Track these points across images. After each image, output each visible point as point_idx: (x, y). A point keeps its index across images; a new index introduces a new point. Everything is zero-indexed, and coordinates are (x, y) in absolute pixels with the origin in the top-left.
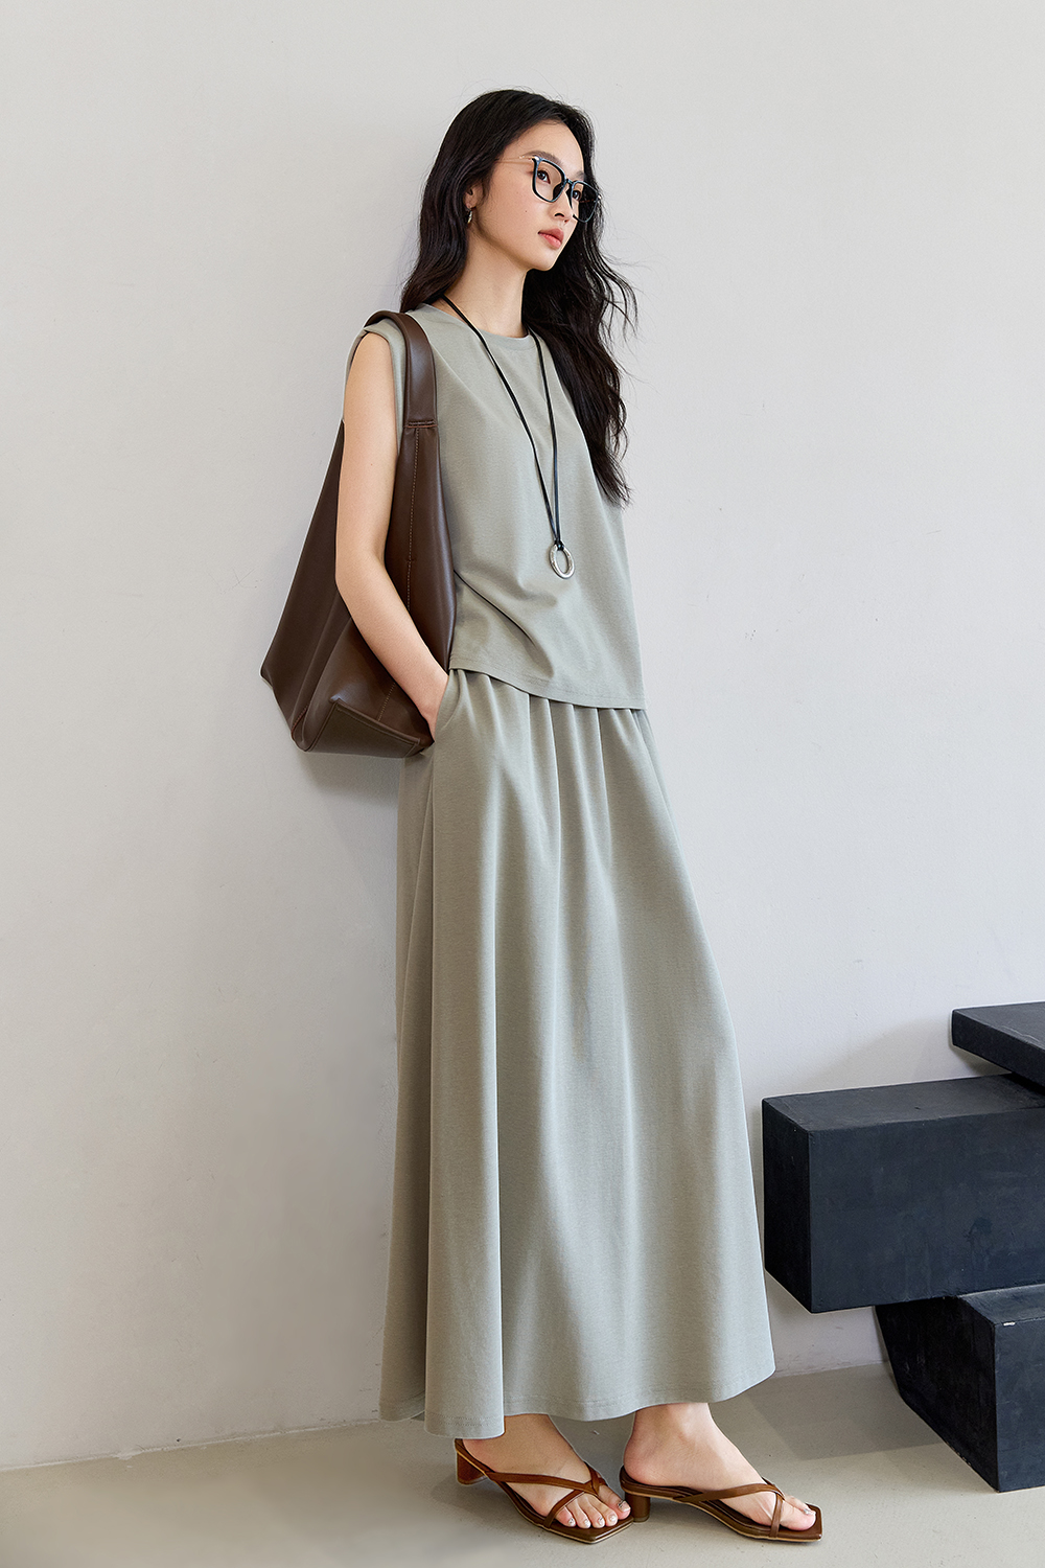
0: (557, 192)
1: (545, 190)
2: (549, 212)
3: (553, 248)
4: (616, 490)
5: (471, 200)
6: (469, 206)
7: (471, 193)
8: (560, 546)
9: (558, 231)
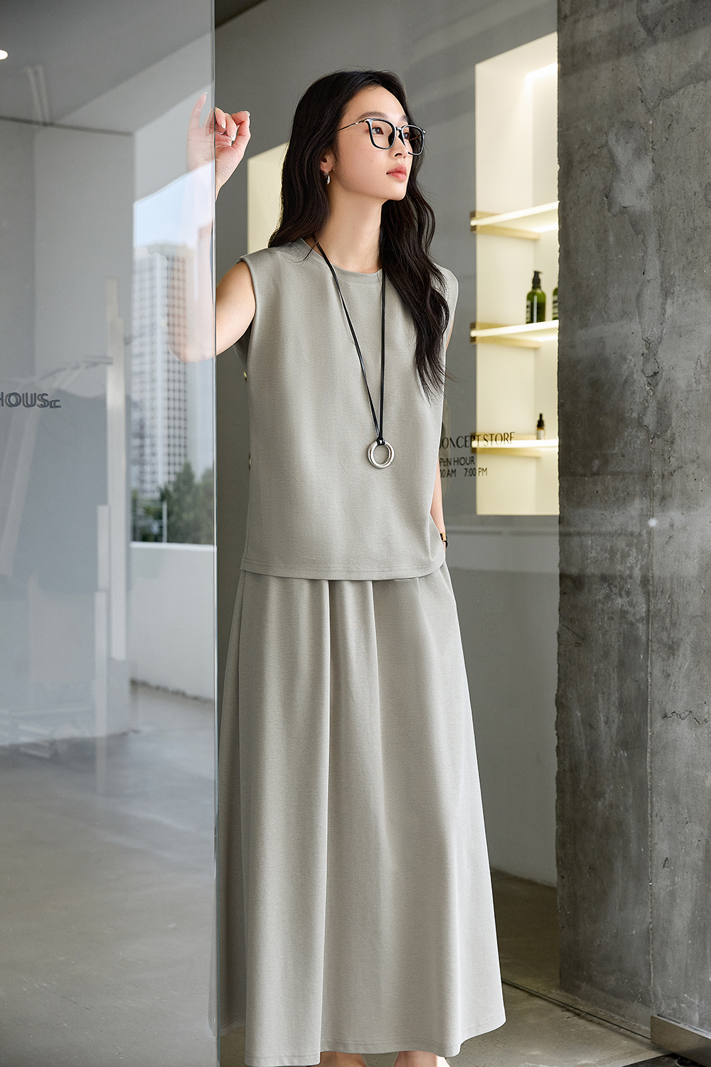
3: (401, 181)
5: (326, 167)
6: (327, 171)
7: (325, 161)
8: (380, 441)
9: (400, 167)
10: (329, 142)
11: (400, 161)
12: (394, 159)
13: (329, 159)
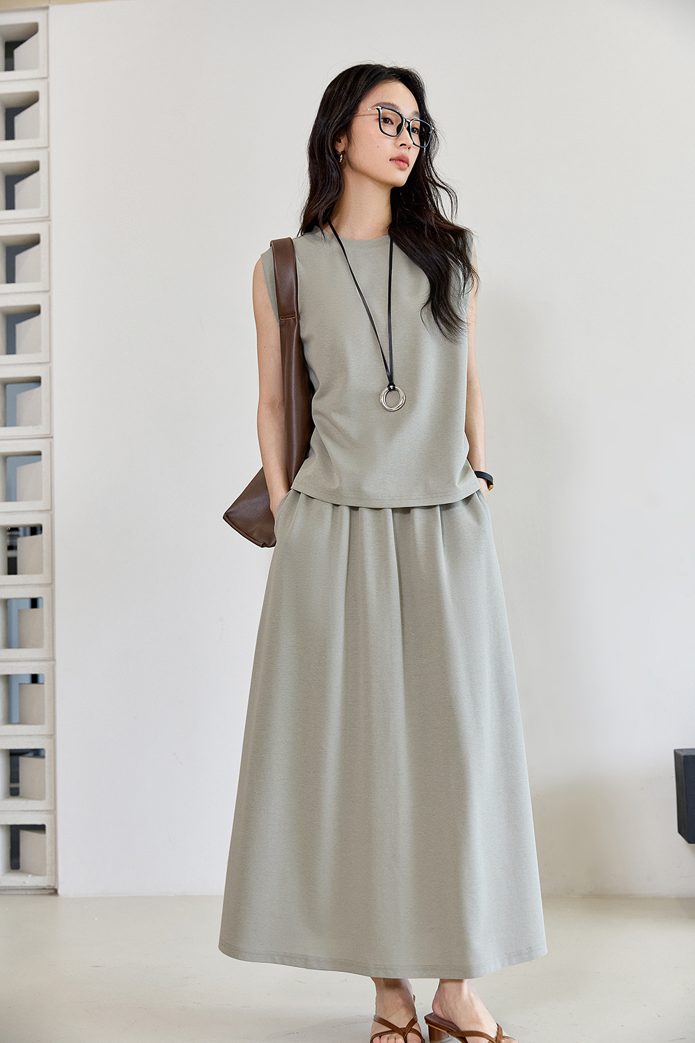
0: (399, 129)
1: (390, 129)
2: (395, 144)
5: (341, 147)
6: (340, 150)
7: (340, 142)
8: (391, 387)
9: (404, 157)
10: (345, 128)
11: (404, 151)
12: (398, 148)
13: (344, 140)
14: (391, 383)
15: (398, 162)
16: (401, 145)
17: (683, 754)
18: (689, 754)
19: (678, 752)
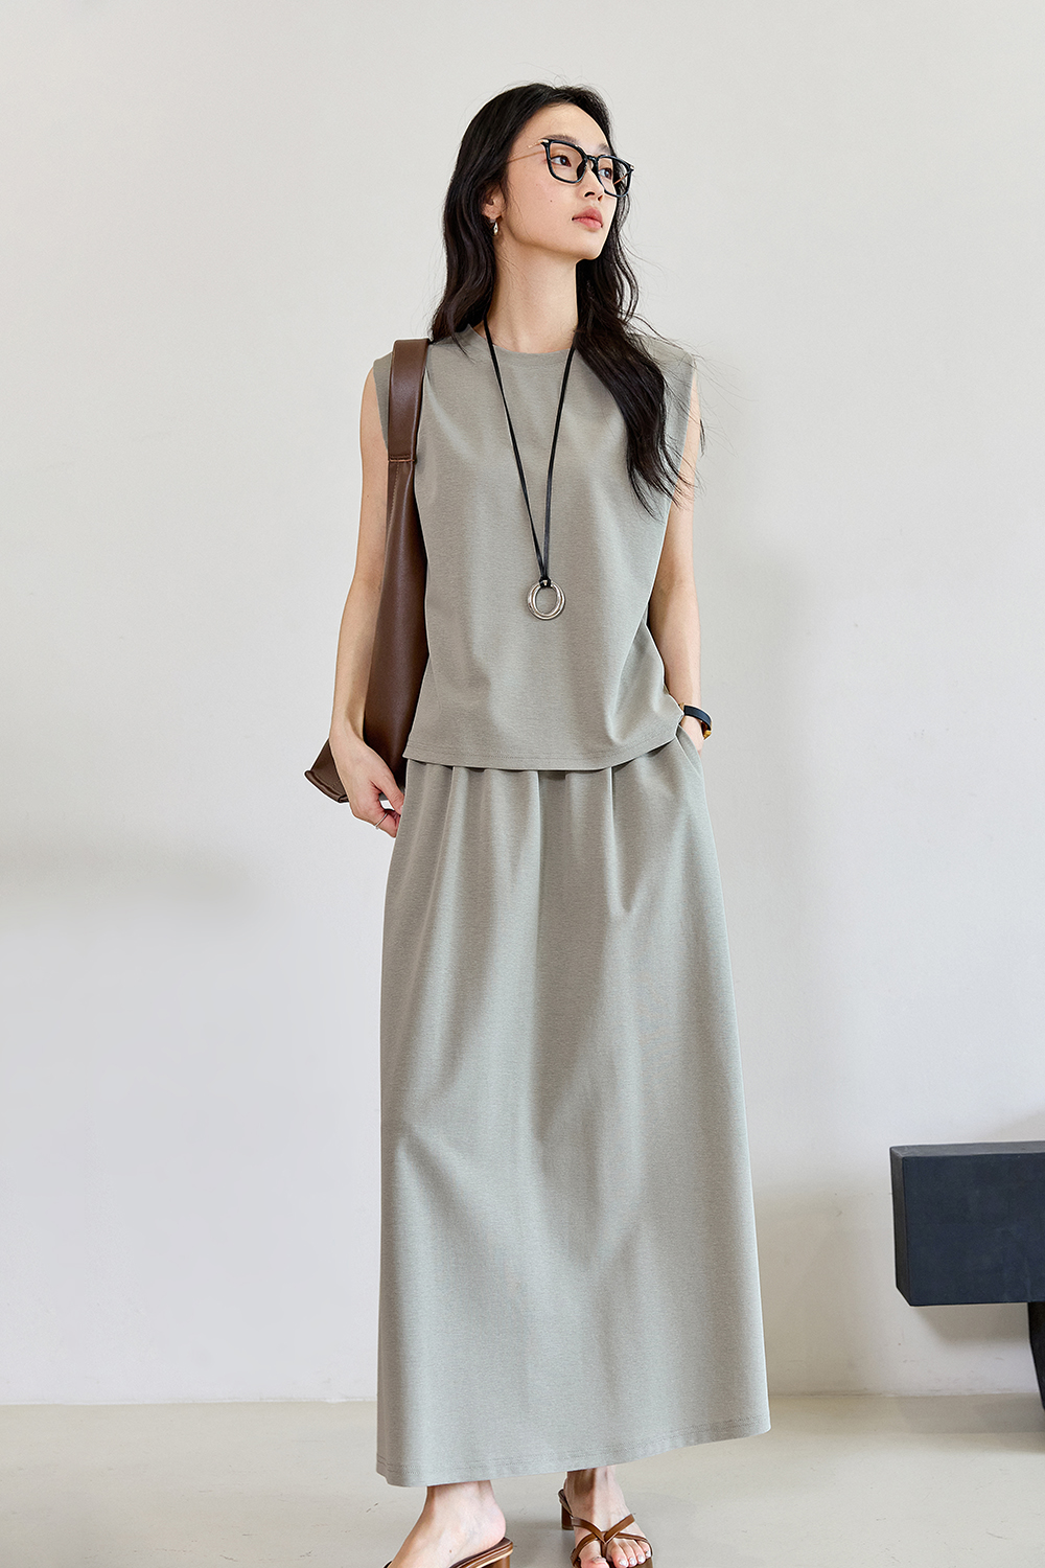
0: (581, 171)
1: (568, 173)
2: (577, 194)
4: (656, 484)
5: (491, 211)
7: (491, 203)
8: (545, 582)
9: (594, 212)
11: (592, 202)
12: (583, 199)
13: (497, 200)
14: (545, 577)
15: (586, 220)
16: (586, 195)
17: (901, 1155)
18: (912, 1155)
19: (896, 1151)
